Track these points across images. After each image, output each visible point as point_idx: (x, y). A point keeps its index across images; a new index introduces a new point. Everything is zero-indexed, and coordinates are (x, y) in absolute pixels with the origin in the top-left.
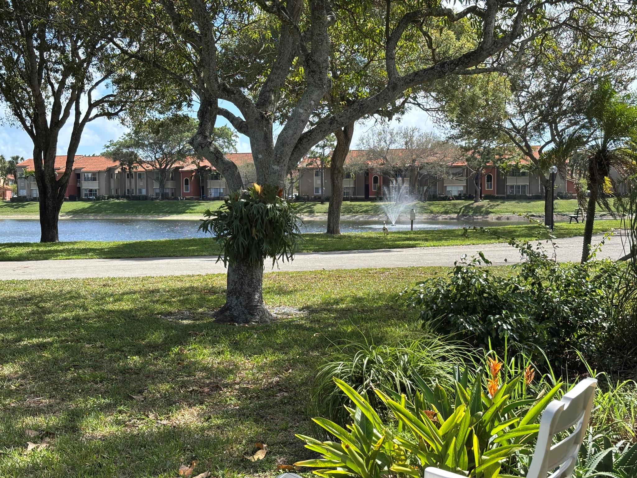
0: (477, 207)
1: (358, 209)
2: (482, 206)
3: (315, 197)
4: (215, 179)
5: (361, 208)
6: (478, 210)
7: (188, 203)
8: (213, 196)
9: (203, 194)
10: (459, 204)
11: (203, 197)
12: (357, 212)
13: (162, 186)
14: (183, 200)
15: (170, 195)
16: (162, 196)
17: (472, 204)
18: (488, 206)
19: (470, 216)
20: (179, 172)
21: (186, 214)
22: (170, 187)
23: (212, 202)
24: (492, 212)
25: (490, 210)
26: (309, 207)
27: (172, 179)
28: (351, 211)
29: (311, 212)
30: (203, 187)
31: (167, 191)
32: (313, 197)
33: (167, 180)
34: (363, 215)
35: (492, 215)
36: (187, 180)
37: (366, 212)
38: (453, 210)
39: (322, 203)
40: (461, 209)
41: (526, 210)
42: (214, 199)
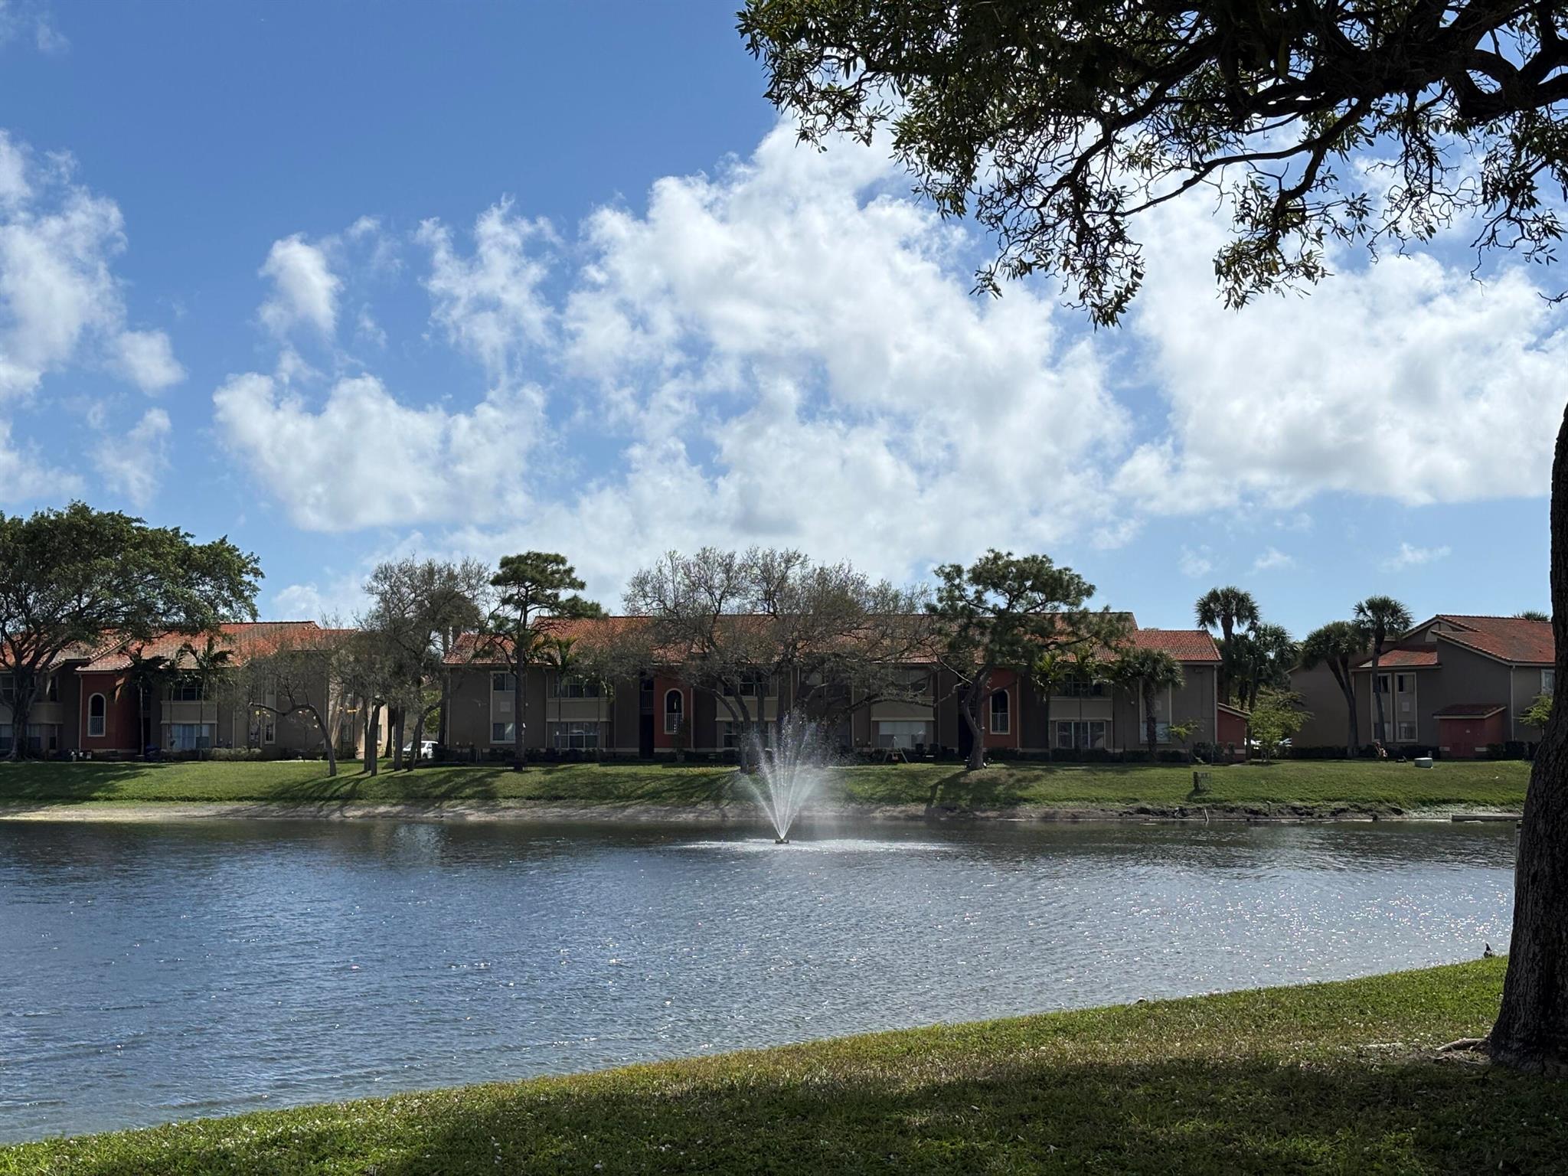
0: (980, 782)
1: (629, 786)
2: (994, 782)
3: (493, 752)
4: (185, 699)
5: (636, 784)
6: (984, 793)
7: (99, 769)
8: (176, 749)
9: (147, 742)
10: (927, 775)
11: (146, 751)
12: (628, 797)
13: (21, 717)
14: (84, 759)
15: (45, 745)
16: (20, 747)
17: (963, 774)
18: (1011, 781)
19: (964, 811)
20: (77, 677)
21: (95, 804)
22: (45, 722)
23: (174, 767)
24: (1026, 800)
25: (1019, 793)
26: (480, 781)
27: (53, 696)
28: (610, 793)
29: (487, 797)
30: (147, 721)
31: (36, 733)
32: (487, 751)
33: (39, 700)
34: (647, 804)
35: (1028, 807)
36: (97, 702)
37: (654, 796)
38: (912, 792)
39: (518, 769)
40: (934, 788)
41: (1121, 794)
42: (181, 758)
